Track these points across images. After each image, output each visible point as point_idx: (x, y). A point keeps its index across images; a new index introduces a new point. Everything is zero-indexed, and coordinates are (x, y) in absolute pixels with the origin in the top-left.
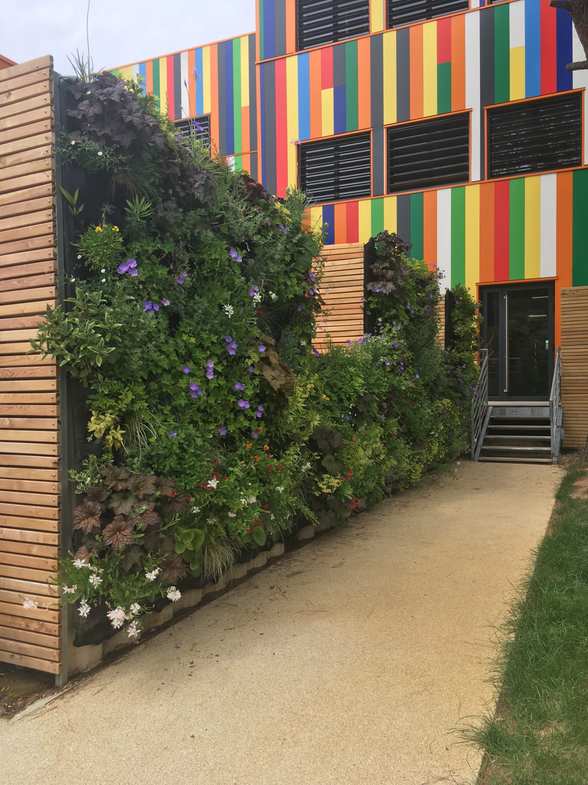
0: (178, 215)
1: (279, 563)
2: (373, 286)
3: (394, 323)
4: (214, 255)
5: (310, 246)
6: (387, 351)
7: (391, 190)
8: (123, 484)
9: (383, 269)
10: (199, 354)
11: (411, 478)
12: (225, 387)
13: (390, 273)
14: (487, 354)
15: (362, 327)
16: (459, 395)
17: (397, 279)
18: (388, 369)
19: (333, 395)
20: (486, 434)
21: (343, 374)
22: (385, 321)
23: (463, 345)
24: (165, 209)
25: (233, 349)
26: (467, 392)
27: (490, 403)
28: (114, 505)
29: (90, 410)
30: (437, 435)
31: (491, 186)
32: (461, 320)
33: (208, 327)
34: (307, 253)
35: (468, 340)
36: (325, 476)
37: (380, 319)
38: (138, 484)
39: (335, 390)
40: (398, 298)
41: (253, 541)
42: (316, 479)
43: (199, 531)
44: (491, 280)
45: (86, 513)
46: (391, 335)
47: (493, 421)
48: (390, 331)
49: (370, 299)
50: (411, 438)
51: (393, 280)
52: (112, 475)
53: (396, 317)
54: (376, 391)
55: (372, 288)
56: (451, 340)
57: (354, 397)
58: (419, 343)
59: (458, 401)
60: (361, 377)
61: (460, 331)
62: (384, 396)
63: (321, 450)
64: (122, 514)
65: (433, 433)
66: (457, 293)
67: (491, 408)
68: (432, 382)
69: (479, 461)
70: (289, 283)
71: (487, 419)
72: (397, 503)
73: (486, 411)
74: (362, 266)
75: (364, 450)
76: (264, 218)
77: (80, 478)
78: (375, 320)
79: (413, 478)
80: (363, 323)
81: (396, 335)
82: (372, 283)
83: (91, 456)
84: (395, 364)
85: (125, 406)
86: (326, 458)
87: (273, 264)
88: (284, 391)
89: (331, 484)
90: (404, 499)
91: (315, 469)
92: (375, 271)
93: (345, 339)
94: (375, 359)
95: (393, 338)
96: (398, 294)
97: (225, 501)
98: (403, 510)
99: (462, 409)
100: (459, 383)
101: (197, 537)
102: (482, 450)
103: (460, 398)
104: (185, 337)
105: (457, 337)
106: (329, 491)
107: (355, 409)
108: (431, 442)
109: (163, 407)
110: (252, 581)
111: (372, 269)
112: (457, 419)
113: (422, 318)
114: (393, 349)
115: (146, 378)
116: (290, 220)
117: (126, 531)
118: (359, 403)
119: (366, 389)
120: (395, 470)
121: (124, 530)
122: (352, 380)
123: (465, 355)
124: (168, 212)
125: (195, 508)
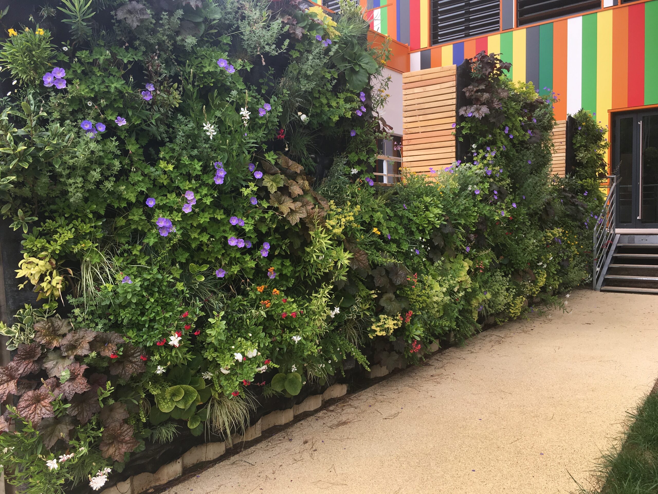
2: (465, 111)
3: (488, 149)
5: (367, 64)
6: (479, 179)
7: (521, 23)
8: (60, 340)
9: (477, 91)
11: (510, 312)
13: (486, 96)
14: (615, 180)
15: (454, 155)
16: (578, 223)
17: (492, 102)
18: (479, 198)
19: (399, 227)
20: (611, 263)
21: (416, 203)
22: (481, 147)
23: (586, 172)
25: (221, 177)
26: (587, 220)
27: (618, 231)
29: (22, 252)
30: (545, 266)
31: (624, 11)
32: (584, 146)
34: (362, 71)
35: (592, 167)
36: (382, 316)
37: (474, 146)
38: (76, 341)
39: (405, 221)
40: (494, 123)
41: (284, 391)
42: (372, 320)
44: (624, 106)
45: (7, 375)
46: (485, 162)
47: (619, 249)
48: (484, 158)
49: (463, 124)
50: (513, 270)
51: (488, 103)
52: (49, 328)
53: (492, 143)
54: (463, 222)
55: (464, 113)
56: (573, 167)
57: (429, 229)
58: (523, 170)
59: (577, 230)
60: (439, 207)
61: (583, 158)
62: (474, 227)
63: (379, 288)
65: (541, 263)
66: (580, 119)
67: (618, 236)
68: (540, 210)
69: (601, 291)
70: (334, 104)
71: (613, 248)
72: (493, 338)
73: (613, 240)
74: (454, 89)
75: (441, 286)
78: (470, 147)
79: (512, 311)
80: (454, 150)
81: (490, 162)
82: (465, 108)
83: (26, 306)
84: (487, 192)
86: (385, 297)
87: (306, 82)
89: (386, 326)
90: (502, 334)
91: (374, 308)
92: (467, 94)
93: (427, 169)
94: (464, 188)
95: (488, 165)
96: (495, 118)
98: (496, 347)
99: (581, 237)
100: (578, 211)
101: (187, 394)
102: (605, 280)
103: (580, 227)
104: (162, 164)
105: (580, 164)
106: (384, 333)
107: (429, 243)
108: (538, 273)
111: (464, 93)
112: (574, 248)
113: (527, 144)
114: (485, 177)
116: (337, 33)
118: (436, 236)
119: (444, 221)
120: (491, 303)
122: (428, 210)
123: (588, 183)
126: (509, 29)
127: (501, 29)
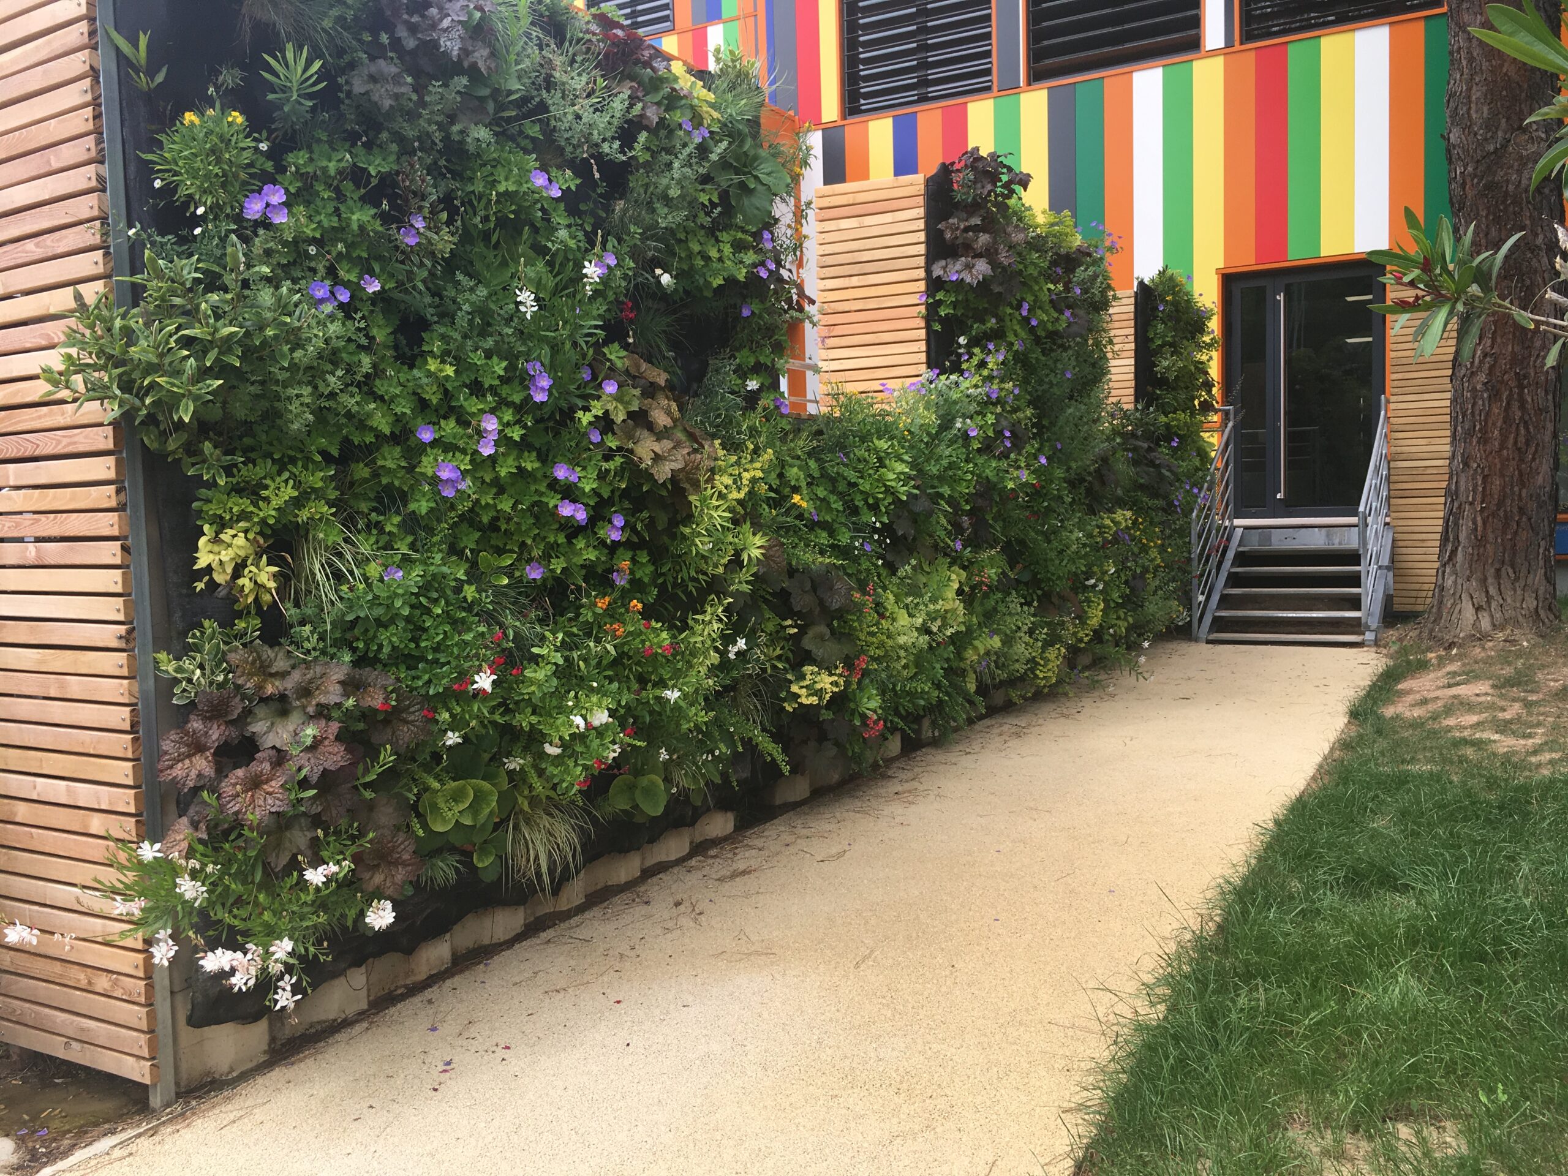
0: (403, 90)
1: (712, 852)
2: (944, 268)
3: (991, 347)
4: (504, 184)
5: (768, 174)
6: (973, 407)
7: (1036, 76)
8: (277, 683)
9: (967, 229)
10: (473, 405)
11: (1036, 676)
12: (539, 475)
13: (984, 238)
14: (1232, 417)
15: (923, 357)
16: (1160, 503)
17: (997, 252)
18: (976, 445)
19: (833, 498)
20: (1226, 586)
21: (861, 452)
22: (973, 342)
23: (1175, 399)
24: (373, 79)
25: (543, 389)
26: (1179, 497)
27: (1237, 522)
28: (258, 727)
29: (199, 523)
30: (1101, 587)
31: (1248, 58)
32: (1171, 345)
33: (490, 343)
34: (760, 188)
35: (1187, 388)
36: (808, 669)
37: (962, 340)
38: (310, 682)
39: (842, 487)
40: (1000, 293)
41: (636, 807)
42: (789, 677)
43: (486, 785)
44: (1248, 261)
45: (188, 745)
46: (985, 373)
47: (1242, 558)
48: (982, 364)
49: (940, 296)
50: (1040, 592)
51: (989, 254)
52: (254, 662)
53: (997, 335)
54: (946, 490)
55: (941, 273)
56: (1150, 388)
57: (886, 503)
58: (1055, 390)
59: (1160, 517)
60: (903, 461)
61: (1168, 368)
62: (967, 502)
63: (799, 615)
64: (274, 747)
65: (1092, 581)
66: (1161, 288)
67: (1239, 531)
68: (1090, 474)
69: (1208, 642)
70: (714, 254)
71: (1230, 555)
72: (1006, 728)
73: (1229, 539)
74: (921, 224)
75: (910, 615)
76: (631, 106)
77: (179, 670)
78: (953, 341)
79: (1041, 675)
80: (924, 348)
81: (995, 373)
82: (943, 263)
83: (206, 623)
84: (991, 434)
85: (273, 513)
86: (811, 633)
87: (666, 210)
88: (686, 486)
89: (818, 686)
90: (1022, 721)
91: (790, 655)
92: (948, 235)
93: (875, 385)
94: (946, 423)
95: (990, 378)
96: (1001, 284)
97: (534, 719)
98: (1014, 743)
99: (1168, 532)
100: (1162, 477)
101: (480, 797)
102: (1216, 620)
103: (1164, 510)
104: (433, 365)
105: (1162, 382)
106: (814, 700)
107: (887, 530)
108: (1088, 601)
109: (381, 518)
110: (643, 889)
111: (941, 232)
112: (1154, 553)
113: (1062, 337)
114: (987, 403)
115: (335, 452)
116: (716, 115)
117: (273, 783)
118: (899, 517)
119: (914, 487)
120: (1000, 659)
121: (268, 781)
122: (882, 466)
123: (1178, 420)
124: (378, 86)
125: (450, 734)
126: (1010, 87)
127: (995, 88)
